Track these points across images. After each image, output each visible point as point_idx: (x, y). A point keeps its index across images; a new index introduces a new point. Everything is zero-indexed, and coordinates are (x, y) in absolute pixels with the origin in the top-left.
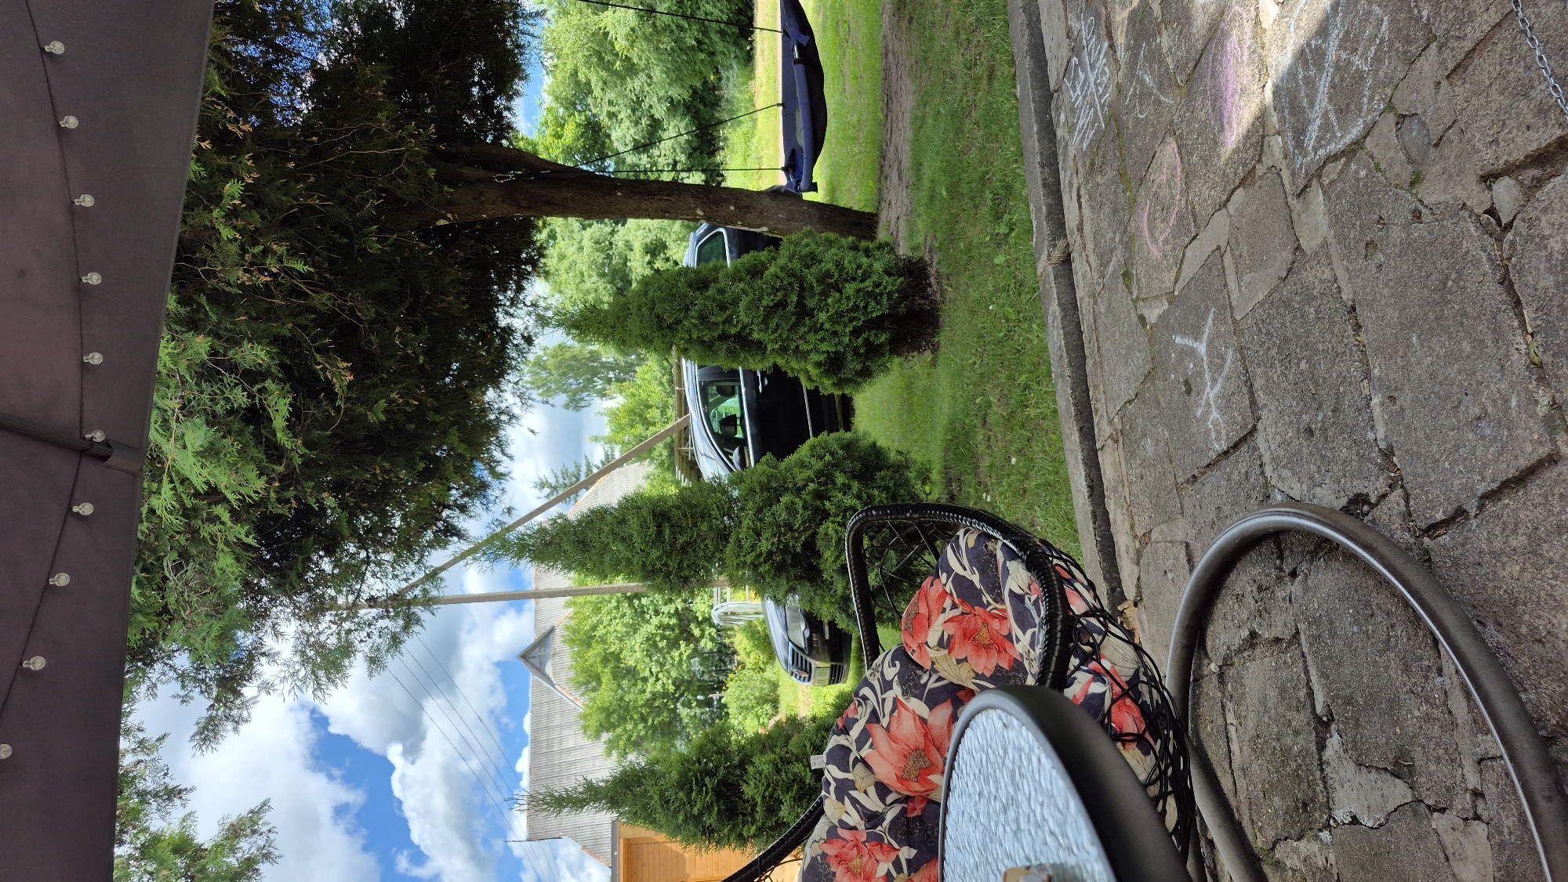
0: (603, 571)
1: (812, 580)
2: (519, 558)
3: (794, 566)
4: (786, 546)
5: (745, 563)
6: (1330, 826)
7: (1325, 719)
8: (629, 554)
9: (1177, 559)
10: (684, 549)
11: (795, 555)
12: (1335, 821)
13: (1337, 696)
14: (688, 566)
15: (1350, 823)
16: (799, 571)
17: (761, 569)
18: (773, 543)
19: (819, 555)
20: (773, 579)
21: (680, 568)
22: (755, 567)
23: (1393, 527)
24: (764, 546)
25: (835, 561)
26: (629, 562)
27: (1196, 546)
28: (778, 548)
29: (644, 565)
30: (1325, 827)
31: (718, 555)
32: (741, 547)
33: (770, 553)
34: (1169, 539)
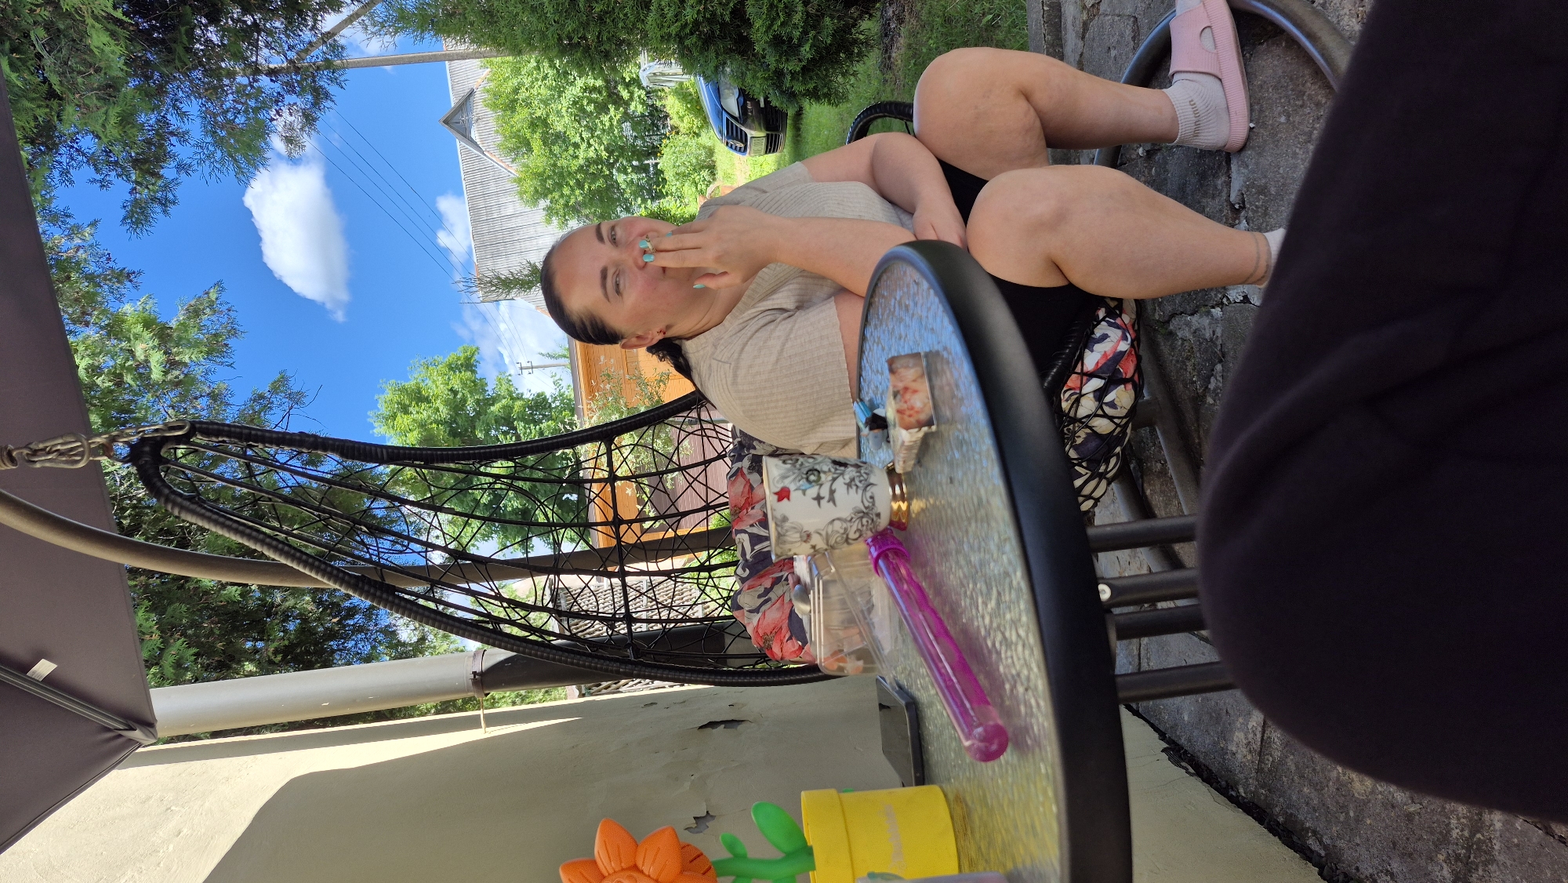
0: (516, 46)
1: (742, 53)
2: (422, 32)
3: (723, 38)
4: (713, 14)
5: (669, 35)
6: (1222, 303)
7: (1237, 206)
8: (541, 26)
9: (1122, 35)
10: (601, 19)
11: (723, 25)
12: (1228, 299)
13: (1253, 185)
14: (608, 39)
15: (1241, 302)
16: (729, 44)
17: (687, 42)
18: (699, 12)
19: (748, 24)
20: (701, 53)
21: (600, 42)
22: (680, 39)
23: (1342, 13)
24: (689, 14)
25: (766, 32)
26: (543, 36)
27: (1144, 22)
28: (704, 17)
29: (560, 39)
30: (1218, 305)
31: (639, 25)
32: (663, 16)
33: (696, 23)
34: (1117, 12)
